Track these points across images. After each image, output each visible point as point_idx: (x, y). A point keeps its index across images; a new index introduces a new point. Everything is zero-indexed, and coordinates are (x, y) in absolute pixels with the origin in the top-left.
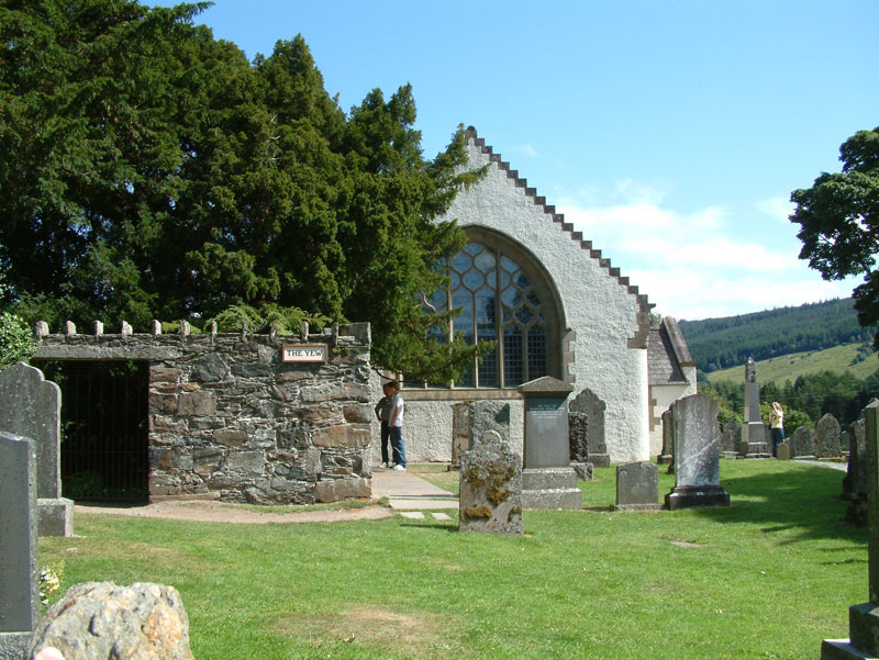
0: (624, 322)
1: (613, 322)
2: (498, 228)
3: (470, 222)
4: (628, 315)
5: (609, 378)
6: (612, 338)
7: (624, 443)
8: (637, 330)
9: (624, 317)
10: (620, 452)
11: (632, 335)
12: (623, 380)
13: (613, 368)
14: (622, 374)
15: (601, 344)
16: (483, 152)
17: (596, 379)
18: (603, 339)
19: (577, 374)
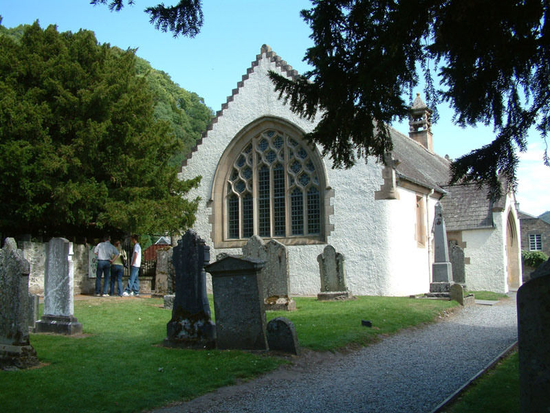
0: (372, 178)
1: (363, 179)
2: (280, 116)
3: (262, 114)
4: (375, 172)
5: (361, 225)
6: (362, 192)
7: (372, 280)
8: (383, 184)
9: (372, 174)
10: (369, 287)
11: (379, 188)
12: (372, 227)
13: (363, 217)
14: (371, 222)
15: (354, 198)
16: (272, 61)
17: (350, 227)
18: (356, 193)
19: (336, 224)
